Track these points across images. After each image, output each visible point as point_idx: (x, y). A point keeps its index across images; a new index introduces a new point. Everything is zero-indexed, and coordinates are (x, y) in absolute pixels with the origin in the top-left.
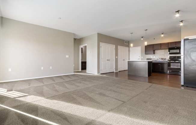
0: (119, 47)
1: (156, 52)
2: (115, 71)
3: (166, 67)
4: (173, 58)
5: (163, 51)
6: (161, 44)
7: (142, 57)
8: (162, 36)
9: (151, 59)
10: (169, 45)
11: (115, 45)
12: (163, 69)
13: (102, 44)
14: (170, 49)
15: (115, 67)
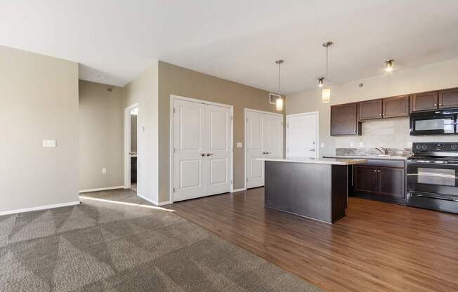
0: (249, 113)
1: (368, 127)
2: (234, 189)
3: (400, 178)
4: (424, 148)
5: (391, 123)
6: (383, 102)
7: (323, 145)
8: (389, 69)
9: (349, 151)
10: (414, 102)
11: (232, 107)
12: (389, 186)
13: (176, 101)
14: (415, 117)
15: (232, 179)
